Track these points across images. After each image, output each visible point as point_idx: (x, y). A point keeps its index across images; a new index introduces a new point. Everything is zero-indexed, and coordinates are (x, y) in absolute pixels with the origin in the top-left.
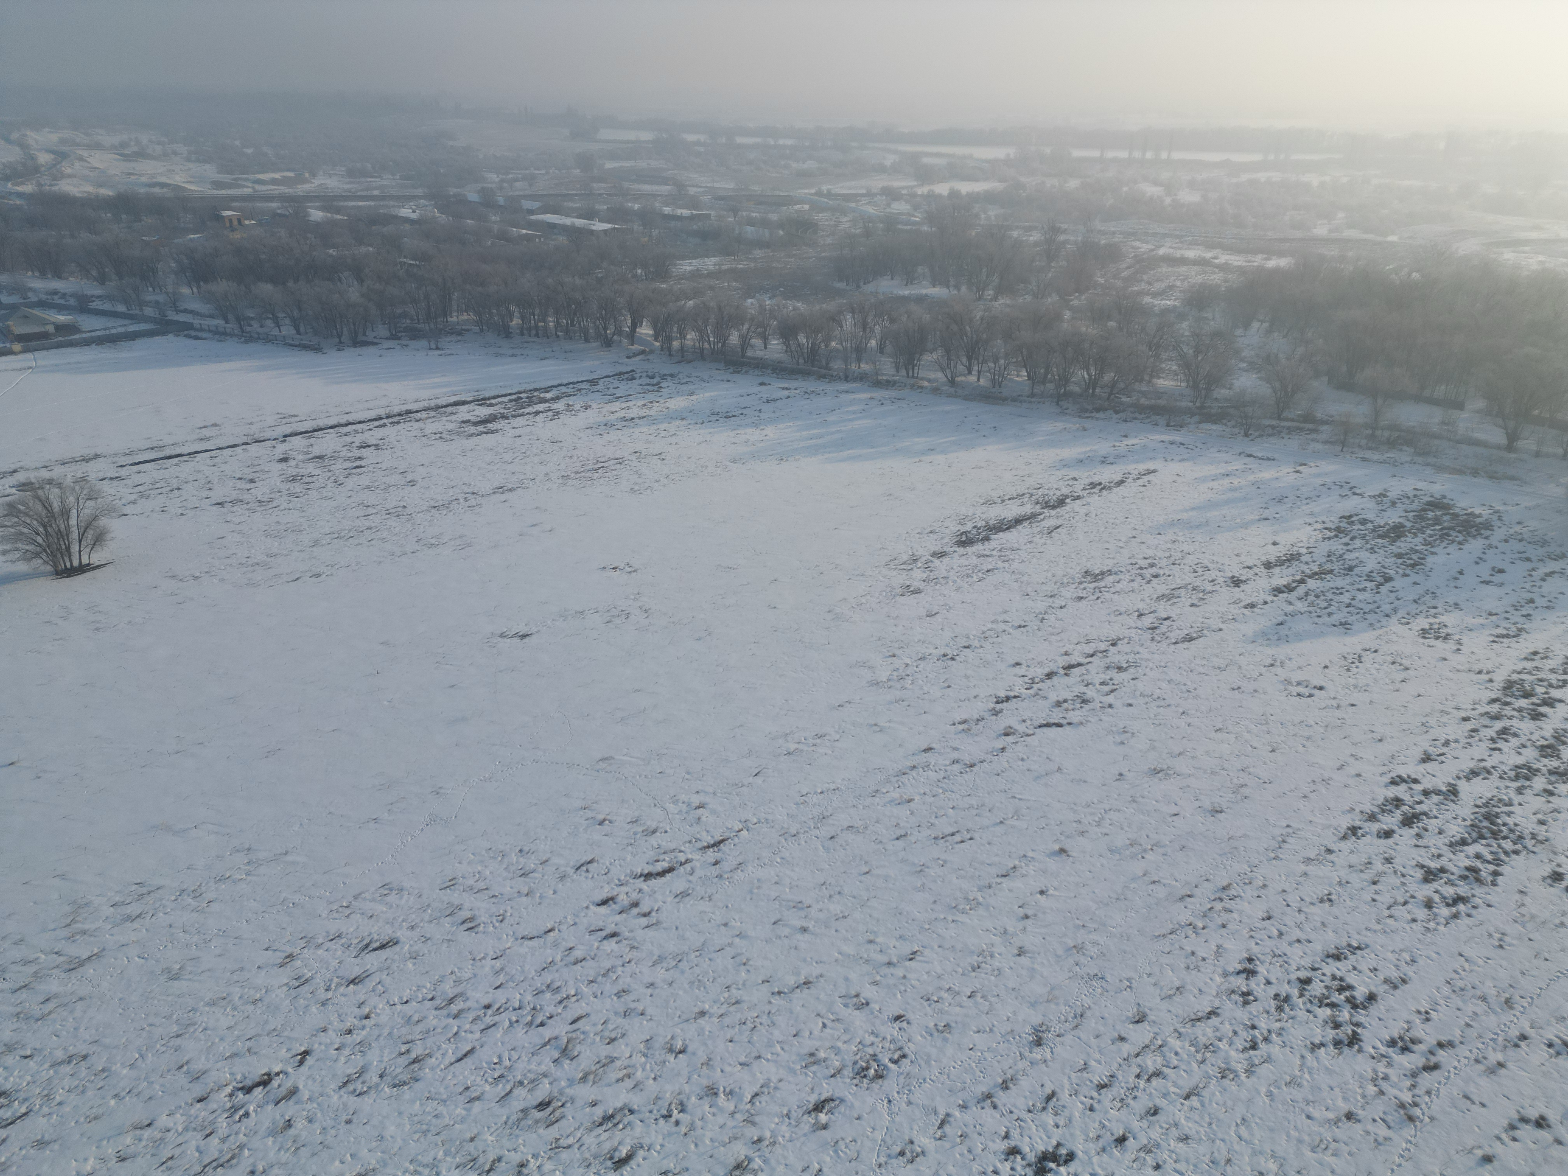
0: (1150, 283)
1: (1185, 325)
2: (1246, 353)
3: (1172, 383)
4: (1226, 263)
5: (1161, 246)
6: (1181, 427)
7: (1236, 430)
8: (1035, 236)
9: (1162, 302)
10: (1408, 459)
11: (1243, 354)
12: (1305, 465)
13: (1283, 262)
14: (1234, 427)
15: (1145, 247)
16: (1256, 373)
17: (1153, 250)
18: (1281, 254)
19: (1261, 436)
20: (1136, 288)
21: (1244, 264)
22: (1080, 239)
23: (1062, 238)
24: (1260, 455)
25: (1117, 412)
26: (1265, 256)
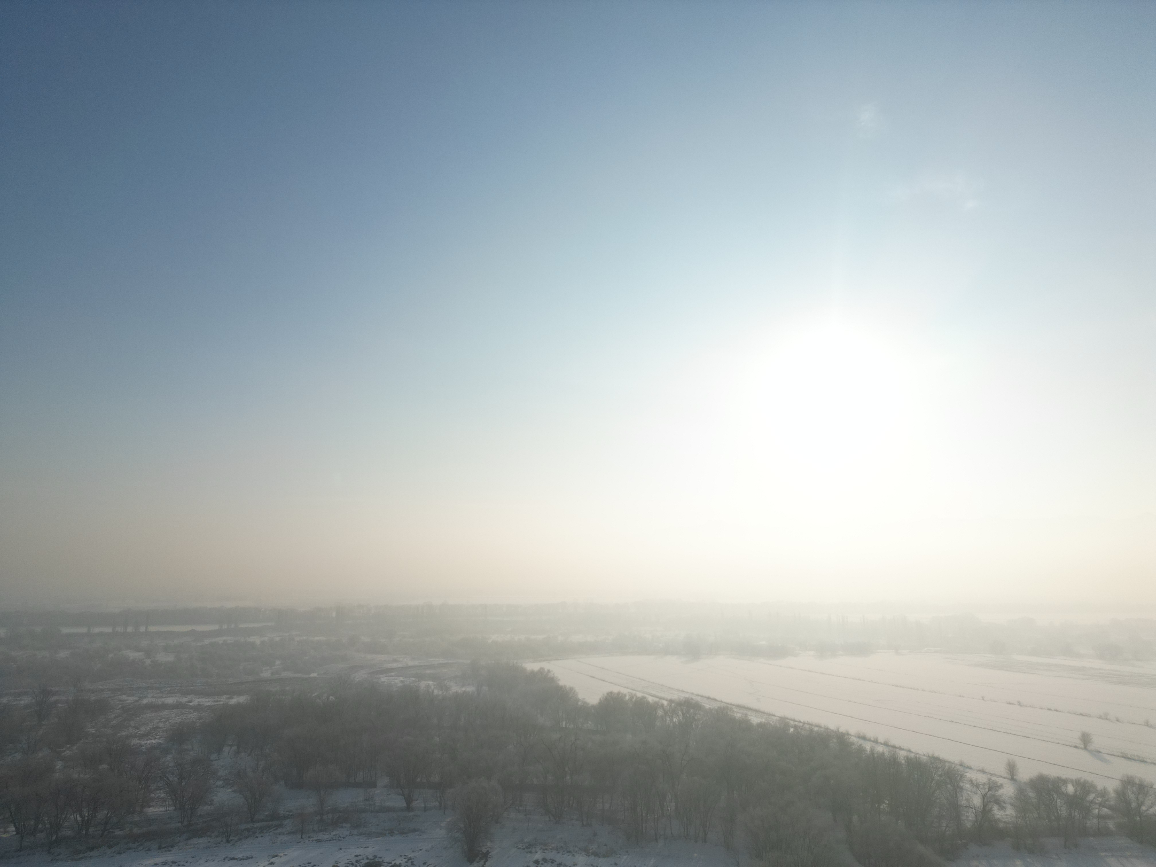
0: (136, 728)
1: (169, 757)
2: (221, 773)
3: (162, 809)
4: (199, 705)
5: (145, 697)
6: (172, 846)
7: (219, 839)
8: (26, 700)
9: (149, 742)
10: (348, 833)
11: (219, 774)
12: (276, 856)
13: (242, 699)
14: (217, 837)
15: (130, 699)
16: (230, 788)
17: (137, 701)
18: (239, 694)
19: (240, 839)
20: (124, 733)
21: (213, 704)
22: (70, 698)
23: (53, 699)
24: (240, 856)
25: (110, 847)
26: (228, 696)
